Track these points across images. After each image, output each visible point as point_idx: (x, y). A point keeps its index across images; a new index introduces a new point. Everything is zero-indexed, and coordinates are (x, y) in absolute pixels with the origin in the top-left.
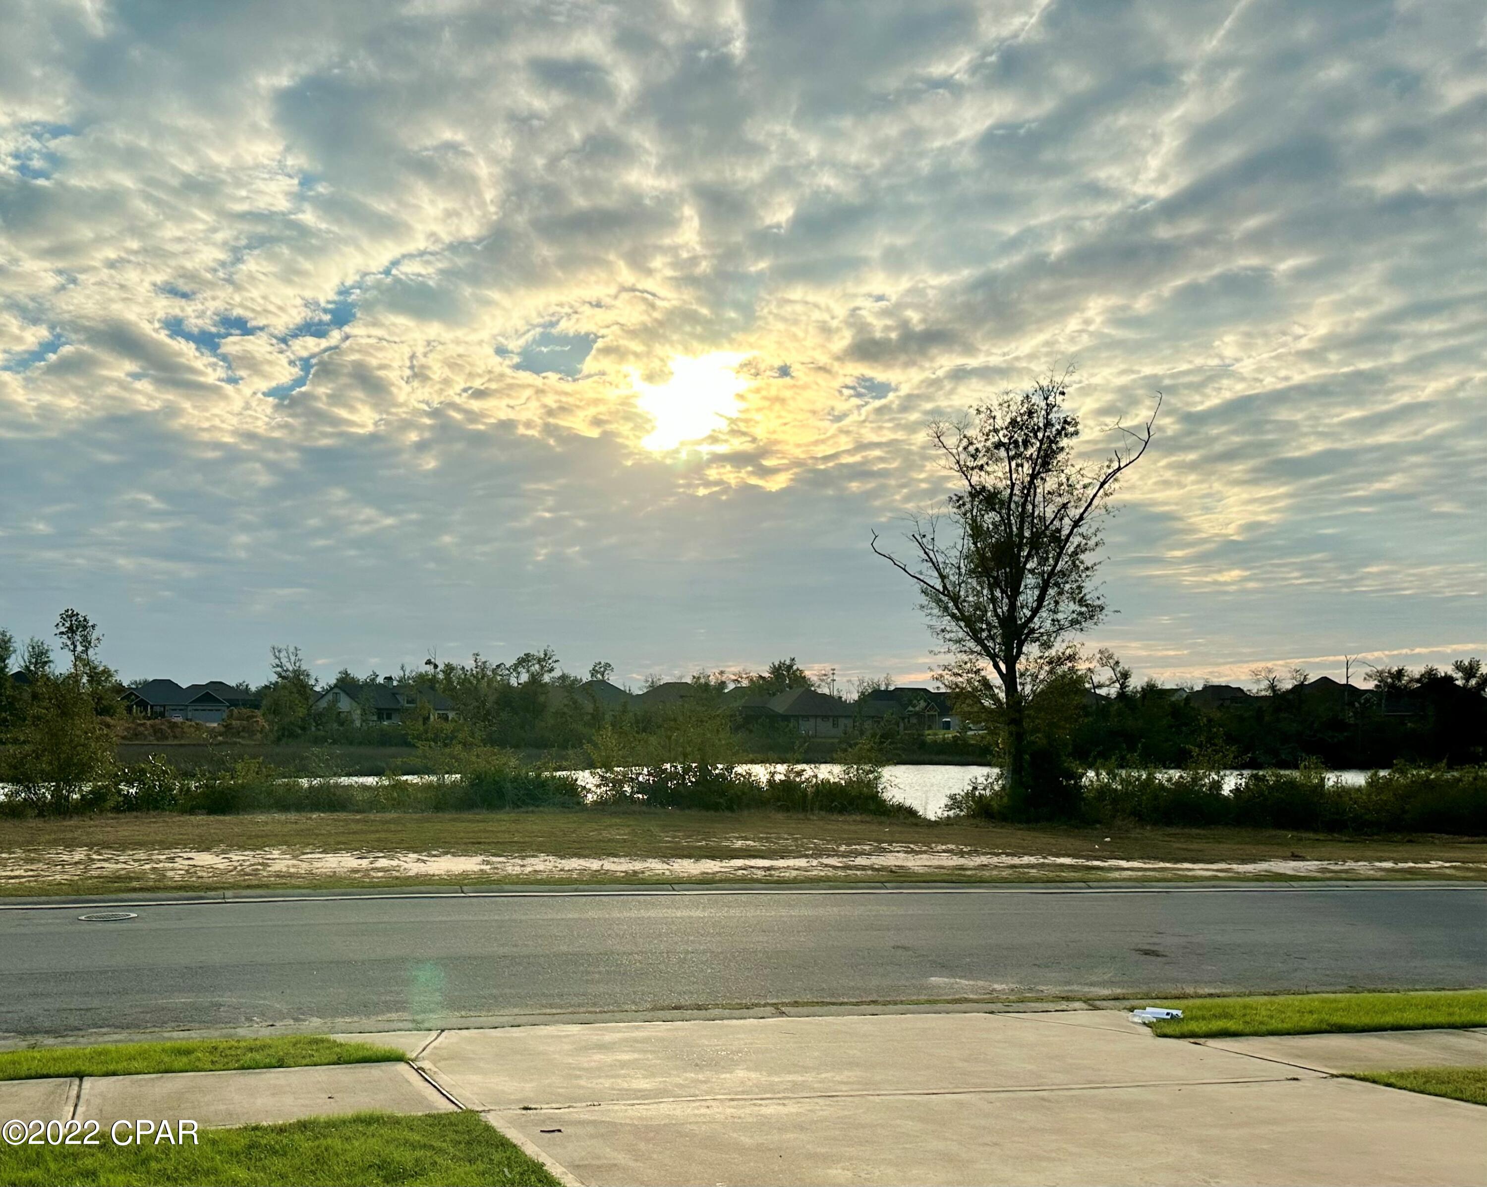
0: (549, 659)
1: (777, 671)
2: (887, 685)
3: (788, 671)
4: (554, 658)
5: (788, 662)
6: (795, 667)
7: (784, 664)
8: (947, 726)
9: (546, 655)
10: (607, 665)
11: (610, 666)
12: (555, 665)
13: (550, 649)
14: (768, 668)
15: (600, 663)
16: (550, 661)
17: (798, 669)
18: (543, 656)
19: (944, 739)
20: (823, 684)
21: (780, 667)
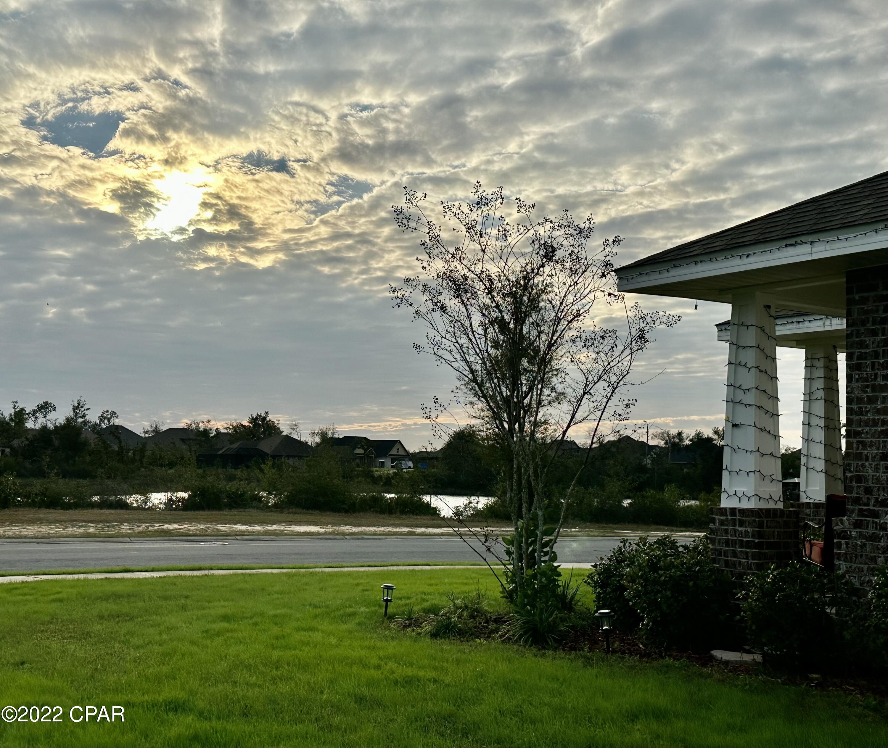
0: (82, 407)
1: (254, 420)
2: (333, 434)
3: (263, 421)
4: (86, 407)
5: (263, 415)
6: (268, 419)
7: (260, 416)
8: (382, 464)
9: (79, 404)
10: (114, 413)
11: (115, 414)
12: (87, 412)
13: (82, 399)
14: (247, 419)
15: (108, 411)
16: (83, 409)
17: (270, 420)
18: (76, 405)
19: (388, 474)
20: (294, 432)
21: (257, 417)
